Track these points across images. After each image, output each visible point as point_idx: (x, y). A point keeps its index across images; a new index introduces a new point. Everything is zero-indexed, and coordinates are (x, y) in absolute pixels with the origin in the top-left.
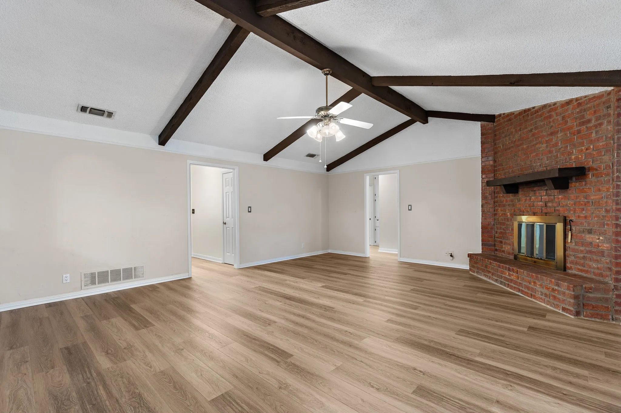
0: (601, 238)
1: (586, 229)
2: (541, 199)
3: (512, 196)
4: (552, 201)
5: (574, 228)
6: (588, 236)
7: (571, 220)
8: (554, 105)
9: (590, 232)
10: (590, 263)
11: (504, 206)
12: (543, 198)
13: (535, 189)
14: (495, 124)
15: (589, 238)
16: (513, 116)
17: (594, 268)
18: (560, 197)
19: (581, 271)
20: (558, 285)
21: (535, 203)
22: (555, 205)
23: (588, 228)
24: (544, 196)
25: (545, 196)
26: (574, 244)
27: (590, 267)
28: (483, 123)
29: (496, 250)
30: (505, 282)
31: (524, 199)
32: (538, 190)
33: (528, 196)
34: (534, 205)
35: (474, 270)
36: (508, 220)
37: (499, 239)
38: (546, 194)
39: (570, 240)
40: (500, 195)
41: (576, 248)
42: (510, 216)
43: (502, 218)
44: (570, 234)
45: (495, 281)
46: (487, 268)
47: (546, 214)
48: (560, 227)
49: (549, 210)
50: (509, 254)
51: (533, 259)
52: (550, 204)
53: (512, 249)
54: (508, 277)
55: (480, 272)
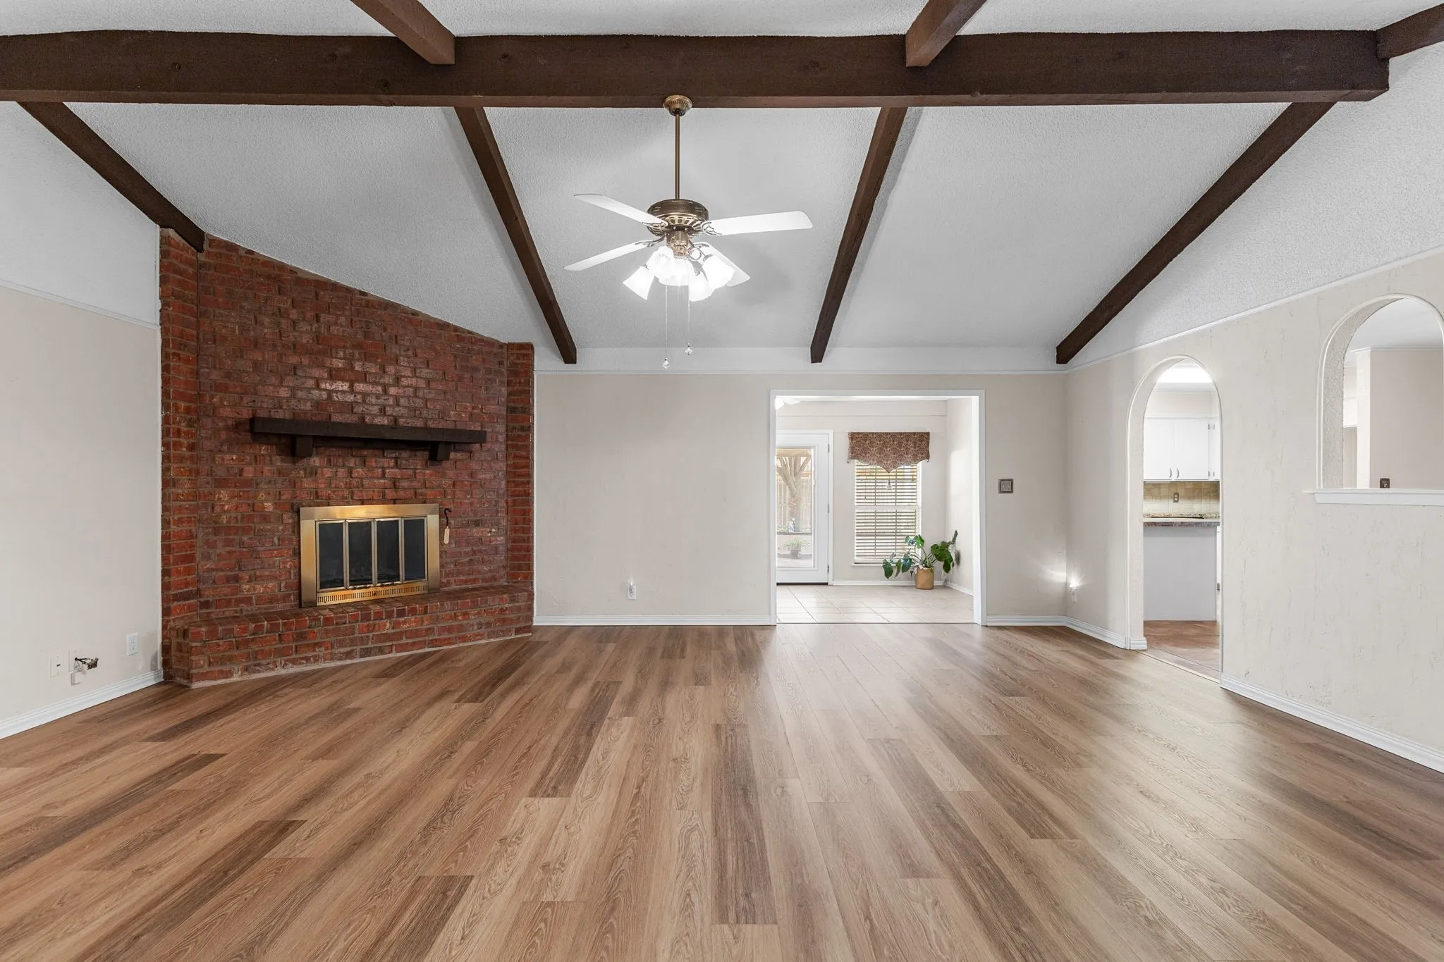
0: (493, 530)
1: (472, 521)
2: (384, 474)
3: (282, 461)
4: (409, 479)
5: (452, 521)
6: (475, 530)
7: (446, 509)
8: (413, 314)
9: (477, 524)
10: (480, 567)
11: (248, 483)
12: (387, 471)
13: (364, 453)
14: (202, 257)
15: (476, 532)
16: (287, 276)
17: (485, 572)
18: (428, 472)
19: (466, 582)
20: (513, 600)
21: (366, 482)
22: (415, 484)
23: (475, 519)
24: (389, 468)
25: (392, 468)
26: (454, 545)
27: (479, 572)
28: (171, 232)
29: (206, 604)
30: (380, 644)
31: (328, 472)
32: (375, 456)
33: (343, 466)
34: (363, 485)
35: (226, 668)
36: (265, 518)
37: (223, 573)
38: (397, 465)
39: (446, 541)
40: (227, 457)
41: (458, 550)
42: (275, 508)
43: (233, 515)
44: (447, 531)
45: (340, 659)
46: (305, 638)
47: (394, 501)
48: (432, 522)
49: (401, 494)
50: (271, 602)
51: (370, 590)
52: (405, 484)
53: (285, 587)
54: (391, 631)
55: (264, 662)
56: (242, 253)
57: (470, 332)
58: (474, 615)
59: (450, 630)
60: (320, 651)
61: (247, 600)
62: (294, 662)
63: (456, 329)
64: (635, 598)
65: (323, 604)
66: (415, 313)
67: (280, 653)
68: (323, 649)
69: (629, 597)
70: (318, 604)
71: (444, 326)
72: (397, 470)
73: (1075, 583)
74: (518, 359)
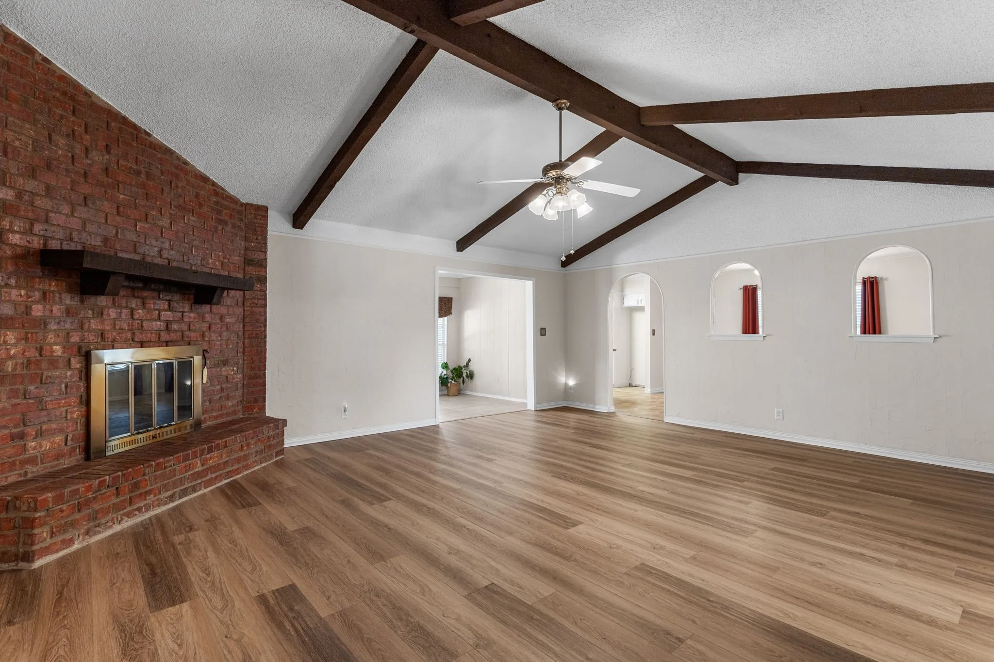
0: (235, 369)
2: (159, 316)
4: (178, 322)
5: (208, 362)
6: (223, 369)
7: (205, 351)
9: (224, 363)
10: (226, 403)
11: (36, 324)
12: (163, 313)
13: (145, 294)
15: (224, 371)
17: (230, 408)
18: (192, 315)
21: (145, 324)
22: (183, 327)
23: (222, 359)
24: (164, 310)
25: (166, 310)
26: (210, 385)
27: (225, 408)
30: (194, 483)
31: (113, 313)
32: (153, 298)
33: (126, 307)
34: (142, 327)
35: (68, 536)
36: (53, 363)
37: (8, 431)
38: (170, 309)
39: (205, 380)
40: (14, 292)
41: (212, 388)
42: (64, 352)
43: (20, 361)
44: (205, 370)
45: (166, 504)
46: (139, 488)
47: (167, 344)
48: (197, 360)
49: (173, 336)
50: (57, 459)
51: (151, 433)
52: (175, 326)
53: (72, 440)
54: (201, 469)
55: (103, 521)
57: (222, 189)
58: (253, 444)
59: (238, 460)
60: (151, 498)
61: (32, 461)
62: (129, 515)
63: (214, 184)
64: (348, 417)
65: (111, 453)
66: (186, 163)
67: (117, 508)
68: (152, 496)
69: (343, 417)
70: (108, 454)
71: (205, 179)
72: (170, 313)
73: (571, 382)
74: (255, 218)
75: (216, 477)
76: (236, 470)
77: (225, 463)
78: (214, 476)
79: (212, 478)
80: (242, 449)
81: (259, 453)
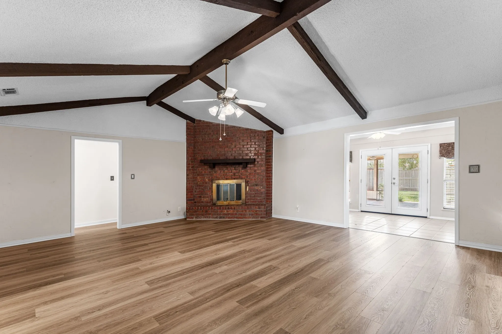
0: (261, 187)
2: (232, 172)
3: (210, 169)
4: (238, 173)
5: (249, 184)
6: (256, 187)
7: (248, 181)
8: (239, 128)
9: (256, 185)
10: (257, 198)
11: (203, 175)
13: (227, 166)
14: (195, 124)
15: (256, 188)
16: (211, 125)
17: (259, 200)
18: (243, 171)
19: (253, 202)
20: (259, 208)
21: (228, 174)
22: (239, 174)
24: (233, 170)
25: (234, 170)
26: (250, 191)
27: (257, 199)
28: (188, 121)
29: (195, 202)
30: (223, 216)
31: (219, 172)
32: (230, 167)
33: (223, 170)
34: (227, 175)
35: (192, 217)
36: (206, 183)
37: (198, 195)
38: (235, 169)
39: (247, 190)
40: (199, 169)
41: (251, 193)
42: (208, 181)
43: (200, 182)
44: (248, 187)
45: (215, 218)
46: (207, 212)
47: (234, 179)
48: (243, 185)
49: (236, 177)
50: (207, 203)
51: (228, 202)
52: (237, 174)
53: (210, 200)
54: (226, 213)
55: (199, 216)
56: (202, 122)
57: (255, 130)
58: (248, 211)
59: (241, 215)
60: (210, 216)
61: (203, 202)
62: (205, 217)
63: (251, 129)
64: (298, 212)
65: (217, 204)
66: (240, 128)
67: (203, 215)
68: (211, 215)
69: (297, 211)
70: (216, 204)
71: (247, 129)
72: (235, 171)
74: (268, 135)
75: (232, 217)
76: (240, 217)
77: (235, 214)
78: (231, 216)
79: (230, 217)
80: (243, 211)
81: (251, 215)
